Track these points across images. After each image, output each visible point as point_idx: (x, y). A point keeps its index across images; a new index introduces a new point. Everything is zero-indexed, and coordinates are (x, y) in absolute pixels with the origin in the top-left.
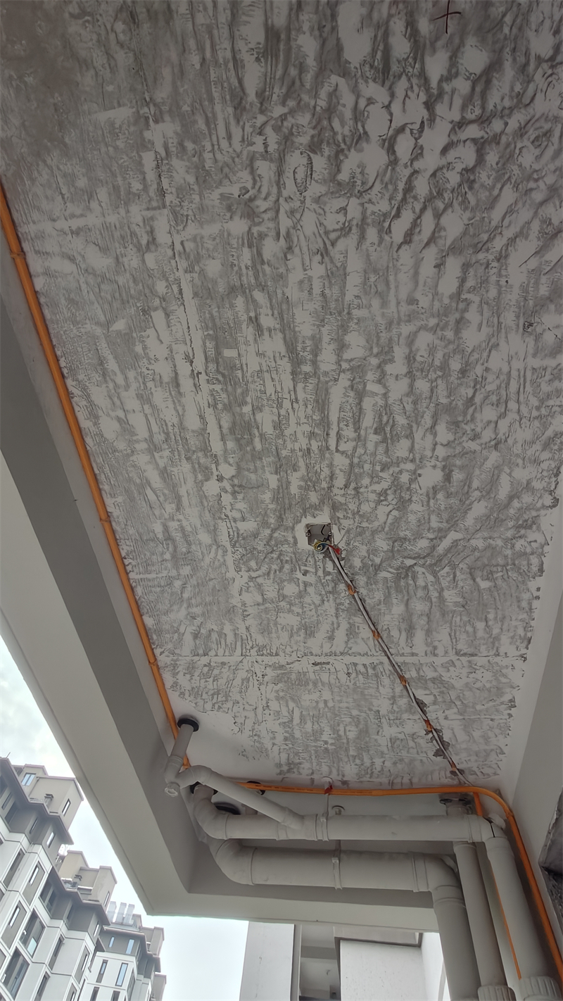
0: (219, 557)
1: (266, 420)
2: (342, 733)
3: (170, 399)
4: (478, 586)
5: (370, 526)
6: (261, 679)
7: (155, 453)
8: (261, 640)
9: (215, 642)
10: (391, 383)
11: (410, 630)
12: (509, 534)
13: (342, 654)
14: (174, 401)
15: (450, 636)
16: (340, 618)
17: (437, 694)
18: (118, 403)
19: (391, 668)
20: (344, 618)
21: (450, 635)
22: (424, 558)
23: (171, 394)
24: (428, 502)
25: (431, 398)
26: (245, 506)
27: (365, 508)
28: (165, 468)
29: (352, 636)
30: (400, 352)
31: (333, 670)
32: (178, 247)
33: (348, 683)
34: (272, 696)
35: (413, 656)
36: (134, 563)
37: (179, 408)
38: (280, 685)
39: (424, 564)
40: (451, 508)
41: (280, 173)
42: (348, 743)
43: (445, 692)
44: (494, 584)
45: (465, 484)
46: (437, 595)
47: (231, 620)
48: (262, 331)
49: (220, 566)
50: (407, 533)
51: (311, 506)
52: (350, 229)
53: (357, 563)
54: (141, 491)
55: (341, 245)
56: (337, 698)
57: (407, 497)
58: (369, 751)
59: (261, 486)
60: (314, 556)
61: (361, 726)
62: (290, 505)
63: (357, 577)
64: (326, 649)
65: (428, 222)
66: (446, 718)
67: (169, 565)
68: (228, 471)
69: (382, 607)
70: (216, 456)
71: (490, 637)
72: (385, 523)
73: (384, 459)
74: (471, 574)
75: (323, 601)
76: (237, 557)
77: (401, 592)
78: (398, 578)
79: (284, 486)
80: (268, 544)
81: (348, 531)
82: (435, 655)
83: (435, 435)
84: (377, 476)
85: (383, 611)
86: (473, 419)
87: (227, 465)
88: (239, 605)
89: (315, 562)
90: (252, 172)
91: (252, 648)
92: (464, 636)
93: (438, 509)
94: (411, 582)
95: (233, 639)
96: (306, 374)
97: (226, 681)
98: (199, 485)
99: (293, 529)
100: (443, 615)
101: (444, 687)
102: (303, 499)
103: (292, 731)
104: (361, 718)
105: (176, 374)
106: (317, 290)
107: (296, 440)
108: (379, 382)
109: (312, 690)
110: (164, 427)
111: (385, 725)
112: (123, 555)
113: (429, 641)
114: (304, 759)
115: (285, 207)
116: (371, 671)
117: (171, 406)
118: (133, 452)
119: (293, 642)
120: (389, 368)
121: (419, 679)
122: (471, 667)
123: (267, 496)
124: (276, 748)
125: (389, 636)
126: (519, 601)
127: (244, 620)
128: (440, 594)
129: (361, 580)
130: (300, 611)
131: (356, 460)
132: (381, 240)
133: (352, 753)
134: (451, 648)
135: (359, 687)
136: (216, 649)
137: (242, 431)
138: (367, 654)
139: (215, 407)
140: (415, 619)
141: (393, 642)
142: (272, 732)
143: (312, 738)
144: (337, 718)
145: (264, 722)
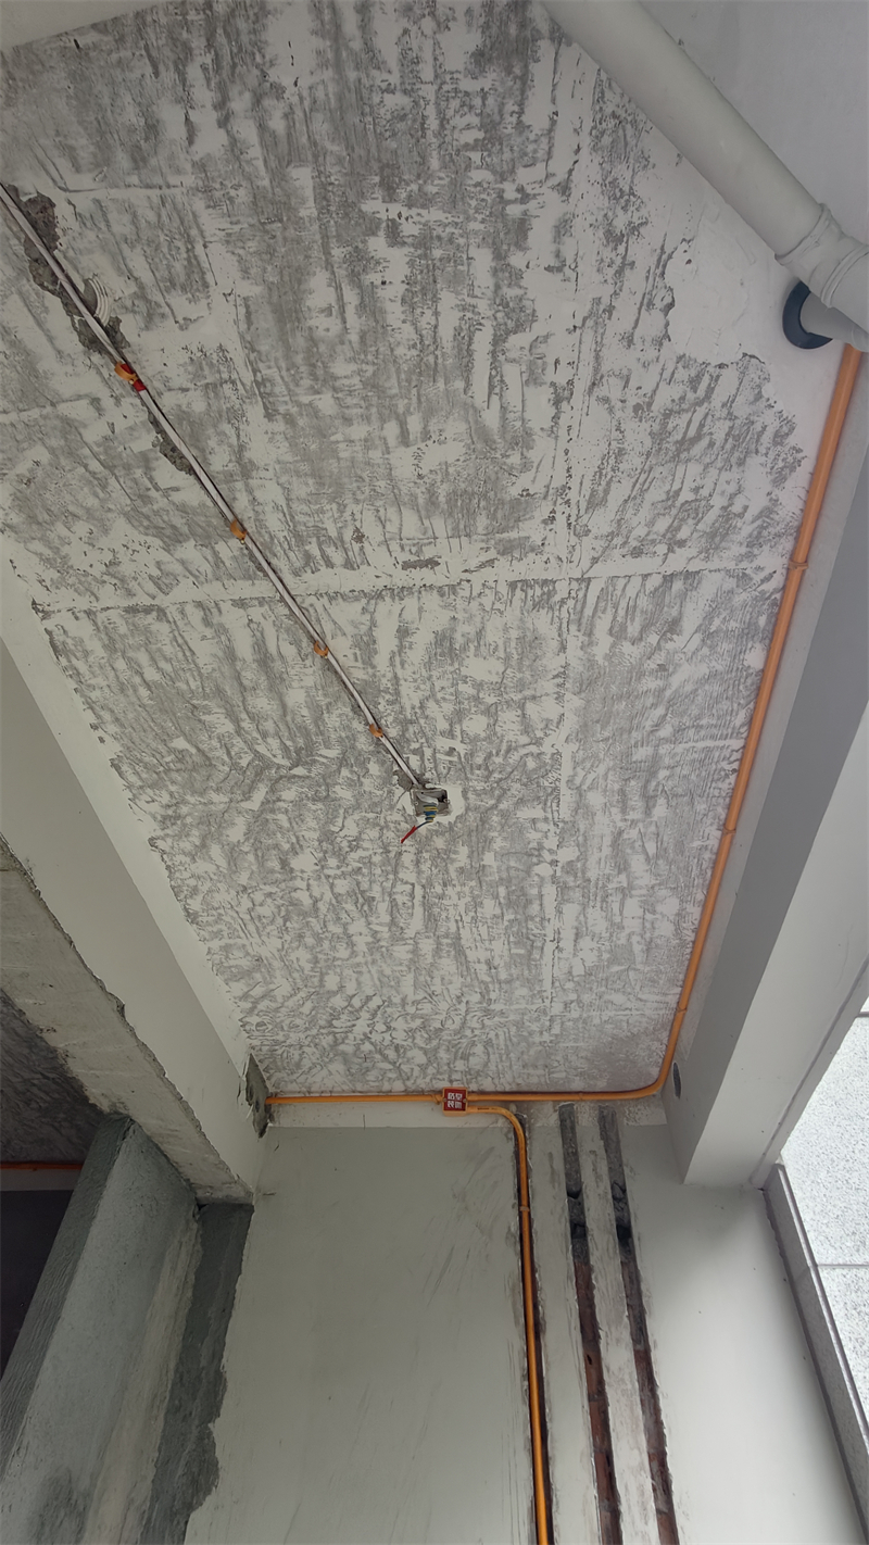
0: (581, 773)
1: (489, 908)
2: (351, 297)
3: (589, 925)
4: (189, 741)
5: (364, 814)
6: (559, 509)
7: (625, 885)
8: (542, 622)
9: (638, 613)
10: (365, 931)
11: (264, 660)
12: (184, 810)
13: (379, 596)
14: (586, 923)
15: (190, 649)
16: (390, 675)
17: (153, 493)
18: (648, 925)
19: (274, 561)
20: (384, 676)
21: (193, 653)
22: (281, 777)
23: (587, 929)
24: (298, 841)
25: (325, 922)
26: (528, 835)
27: (373, 833)
28: (619, 873)
29: (365, 638)
30: (361, 947)
31: (394, 546)
32: (547, 1002)
33: (356, 509)
34: (542, 448)
35: (241, 600)
36: (724, 765)
37: (582, 918)
38: (514, 491)
39: (278, 769)
40: (268, 835)
41: (464, 1022)
43: (139, 503)
44: (169, 745)
45: (263, 857)
46: (243, 724)
47: (591, 663)
48: (486, 962)
49: (584, 761)
50: (314, 807)
51: (443, 834)
52: (413, 1003)
53: (374, 768)
54: (662, 853)
55: (419, 997)
56: (376, 455)
57: (324, 844)
59: (503, 855)
60: (438, 775)
61: (300, 341)
62: (469, 835)
63: (371, 748)
64: (411, 603)
65: (356, 1002)
66: (95, 402)
67: (667, 761)
68: (544, 870)
69: (323, 701)
70: (553, 883)
71: (124, 653)
72: (345, 818)
73: (360, 878)
74: (208, 758)
75: (422, 707)
76: (554, 774)
77: (299, 728)
78: (310, 748)
79: (475, 854)
80: (505, 791)
81: (392, 807)
82: (199, 605)
83: (311, 896)
84: (364, 863)
85: (320, 692)
86: (279, 907)
87: (542, 874)
88: (568, 696)
89: (436, 767)
90: (483, 1025)
91: (563, 602)
92: (169, 650)
93: (283, 834)
94: (289, 743)
95: (598, 622)
96: (447, 937)
97: (646, 496)
98: (583, 857)
99: (468, 809)
100: (219, 692)
101: (147, 518)
102: (454, 840)
103: (498, 287)
104: (306, 382)
105: (575, 941)
106: (437, 981)
107: (459, 893)
108: (376, 932)
109: (439, 478)
110: (604, 905)
111: (237, 354)
112: (736, 774)
113: (223, 638)
115: (463, 1012)
116: (314, 549)
117: (590, 922)
118: (653, 887)
119: (478, 619)
120: (370, 939)
121: (208, 537)
122: (122, 580)
123: (498, 844)
125: (296, 643)
126: (117, 720)
127: (565, 667)
128: (239, 726)
129: (364, 743)
130: (462, 687)
131: (391, 877)
132: (389, 997)
134: (178, 623)
135: (332, 500)
136: (641, 595)
137: (518, 900)
138: (331, 599)
139: (543, 919)
140: (263, 682)
141: (288, 631)
142: (560, 269)
143: (437, 253)
144: (370, 369)
145: (579, 324)
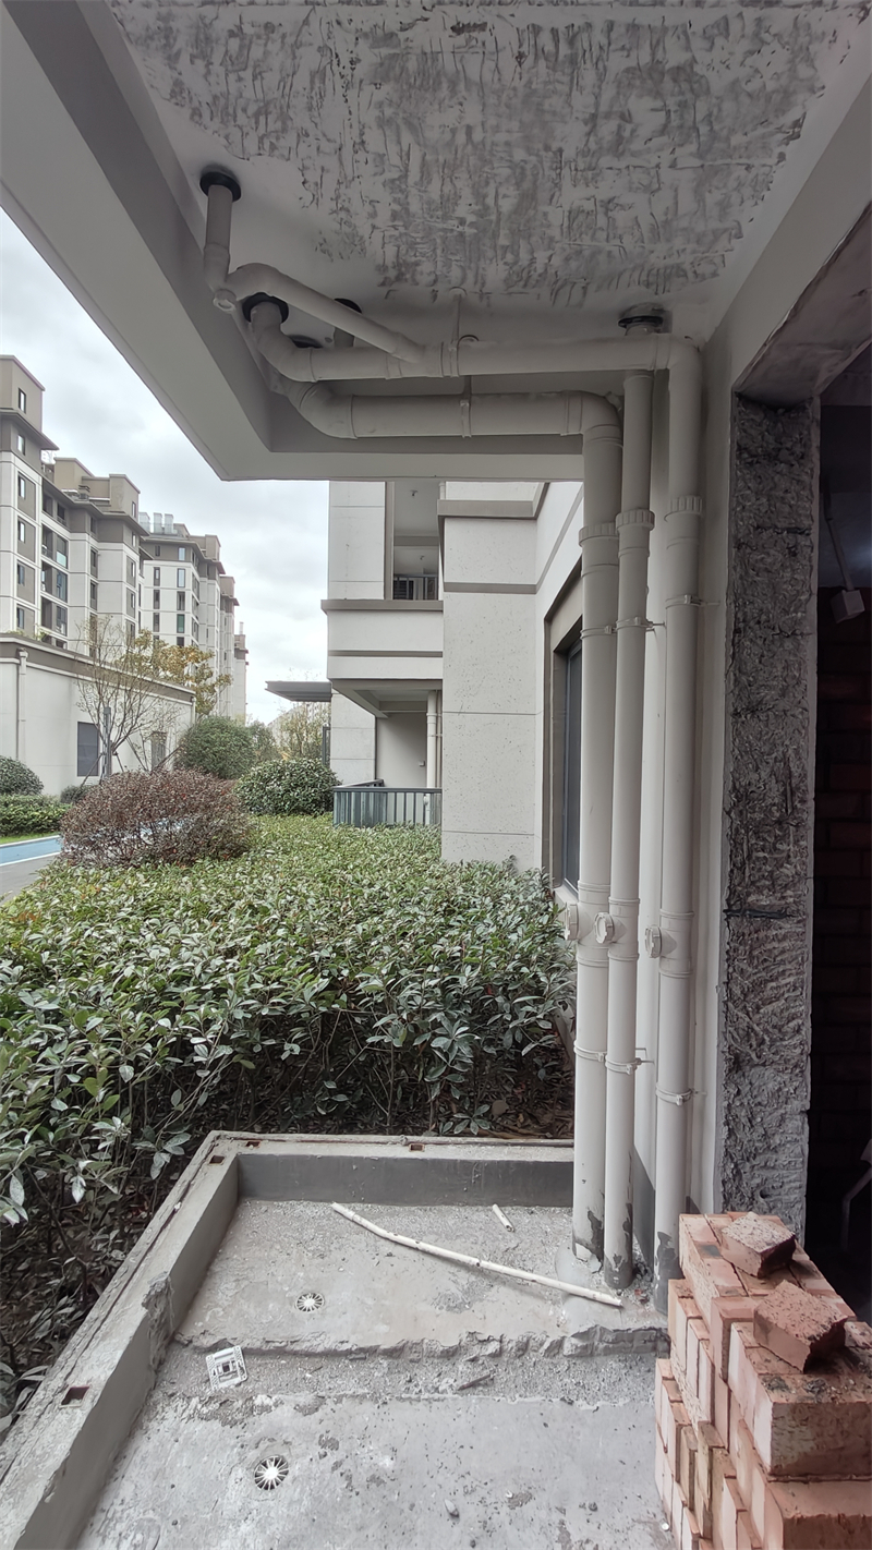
2: (490, 201)
6: (347, 72)
17: (673, 108)
31: (490, 47)
33: (517, 82)
34: (370, 117)
38: (387, 88)
42: (499, 220)
43: (690, 102)
56: (492, 121)
58: (530, 236)
61: (526, 185)
66: (674, 165)
97: (278, 77)
101: (692, 90)
103: (407, 197)
104: (528, 167)
109: (446, 101)
114: (423, 255)
121: (650, 70)
122: (757, 35)
124: (377, 235)
133: (503, 241)
142: (371, 202)
143: (440, 213)
144: (486, 169)
145: (356, 179)
